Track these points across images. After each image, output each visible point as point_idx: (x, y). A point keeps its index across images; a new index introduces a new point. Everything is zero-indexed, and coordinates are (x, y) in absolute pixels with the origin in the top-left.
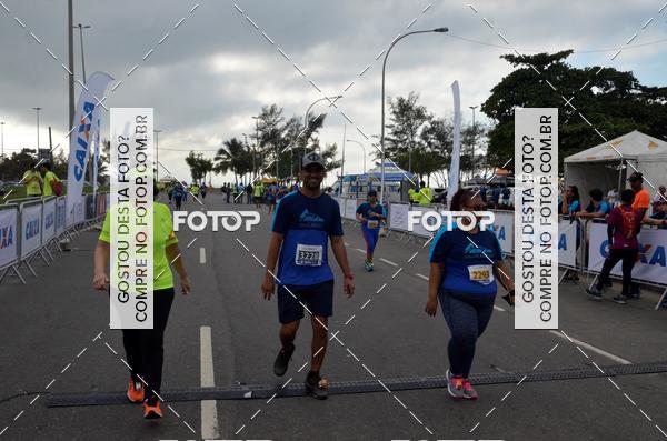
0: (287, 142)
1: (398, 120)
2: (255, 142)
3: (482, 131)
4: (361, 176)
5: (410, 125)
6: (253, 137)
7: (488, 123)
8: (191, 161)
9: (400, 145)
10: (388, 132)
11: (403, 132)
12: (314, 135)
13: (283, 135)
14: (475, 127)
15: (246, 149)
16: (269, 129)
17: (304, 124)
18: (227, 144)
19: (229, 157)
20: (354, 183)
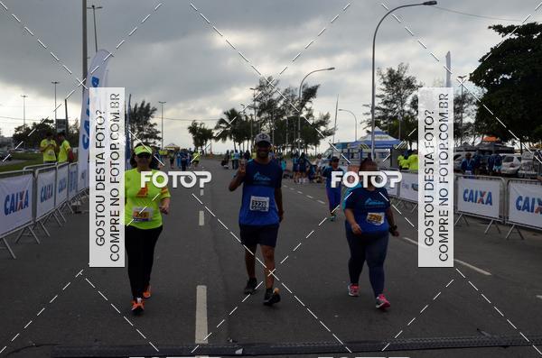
0: (283, 112)
1: (388, 90)
2: (253, 112)
3: (471, 100)
4: (352, 144)
5: (400, 95)
6: (250, 107)
7: (477, 92)
8: (193, 129)
9: (390, 114)
10: (378, 102)
11: (393, 101)
12: (308, 105)
13: (279, 105)
14: (464, 96)
15: (244, 118)
16: (266, 100)
17: (299, 95)
18: (227, 114)
19: (228, 126)
20: (345, 150)
